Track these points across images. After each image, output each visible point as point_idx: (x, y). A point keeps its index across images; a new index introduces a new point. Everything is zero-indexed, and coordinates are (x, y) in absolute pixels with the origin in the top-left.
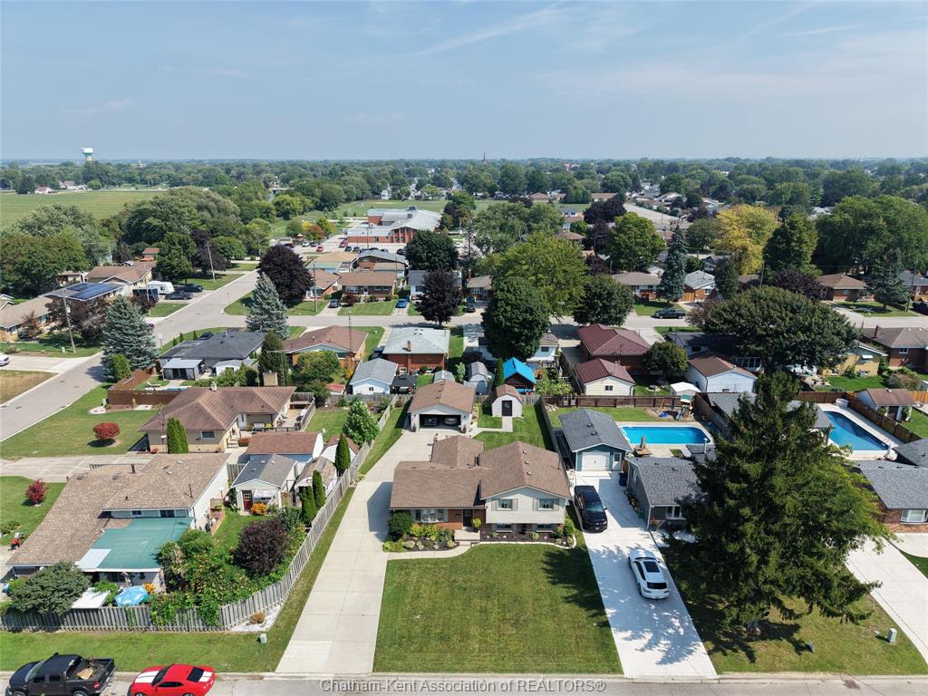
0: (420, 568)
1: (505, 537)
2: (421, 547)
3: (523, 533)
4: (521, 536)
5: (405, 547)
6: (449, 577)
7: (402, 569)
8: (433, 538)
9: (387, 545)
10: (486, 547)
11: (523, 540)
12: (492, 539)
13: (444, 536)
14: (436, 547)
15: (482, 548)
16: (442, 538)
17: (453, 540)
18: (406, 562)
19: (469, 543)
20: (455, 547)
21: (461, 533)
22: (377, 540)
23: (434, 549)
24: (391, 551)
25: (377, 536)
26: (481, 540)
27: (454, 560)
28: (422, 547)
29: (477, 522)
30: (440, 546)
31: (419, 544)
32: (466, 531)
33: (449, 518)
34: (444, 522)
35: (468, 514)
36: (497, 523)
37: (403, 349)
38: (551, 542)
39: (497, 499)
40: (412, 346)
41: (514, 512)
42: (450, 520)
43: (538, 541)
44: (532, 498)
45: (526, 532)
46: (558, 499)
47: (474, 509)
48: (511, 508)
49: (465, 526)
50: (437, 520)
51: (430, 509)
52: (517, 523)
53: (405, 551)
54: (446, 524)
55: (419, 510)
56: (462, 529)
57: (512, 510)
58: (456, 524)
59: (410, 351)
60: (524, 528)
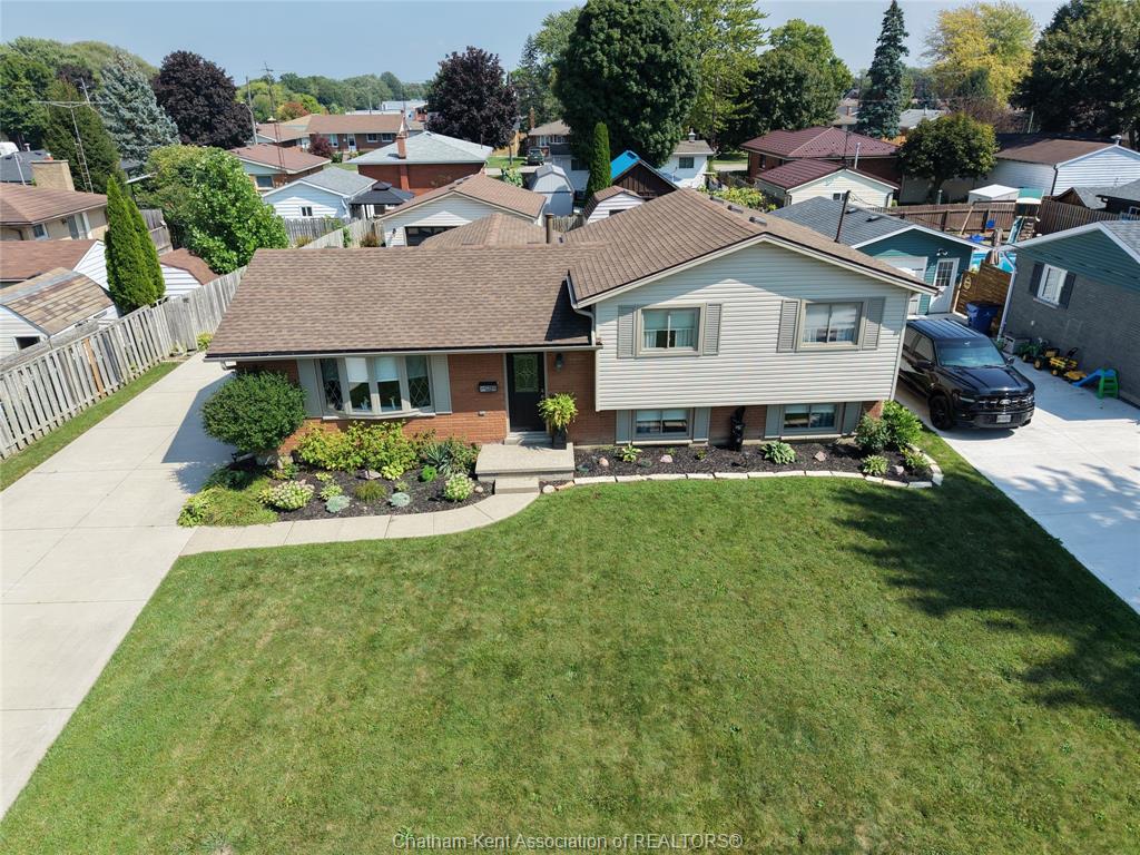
0: (308, 579)
1: (667, 459)
2: (337, 499)
3: (733, 444)
4: (726, 454)
5: (272, 506)
6: (440, 616)
7: (226, 587)
8: (393, 471)
9: (200, 500)
10: (598, 494)
11: (735, 466)
12: (619, 464)
13: (437, 464)
14: (401, 499)
15: (581, 499)
16: (429, 472)
17: (474, 476)
19: (534, 482)
20: (476, 497)
21: (504, 452)
24: (210, 522)
26: (577, 473)
27: (464, 545)
28: (344, 502)
29: (561, 407)
30: (418, 496)
31: (333, 491)
32: (523, 444)
33: (454, 398)
34: (434, 414)
35: (526, 373)
36: (636, 410)
37: (390, 155)
38: (846, 470)
39: (638, 307)
40: (407, 150)
41: (704, 361)
42: (459, 405)
43: (794, 469)
44: (782, 298)
45: (744, 442)
46: (883, 300)
47: (549, 353)
48: (691, 345)
49: (515, 426)
50: (406, 404)
51: (371, 355)
52: (713, 408)
53: (265, 521)
54: (444, 419)
55: (333, 361)
56: (508, 438)
57: (696, 353)
58: (481, 421)
59: (404, 158)
60: (739, 427)
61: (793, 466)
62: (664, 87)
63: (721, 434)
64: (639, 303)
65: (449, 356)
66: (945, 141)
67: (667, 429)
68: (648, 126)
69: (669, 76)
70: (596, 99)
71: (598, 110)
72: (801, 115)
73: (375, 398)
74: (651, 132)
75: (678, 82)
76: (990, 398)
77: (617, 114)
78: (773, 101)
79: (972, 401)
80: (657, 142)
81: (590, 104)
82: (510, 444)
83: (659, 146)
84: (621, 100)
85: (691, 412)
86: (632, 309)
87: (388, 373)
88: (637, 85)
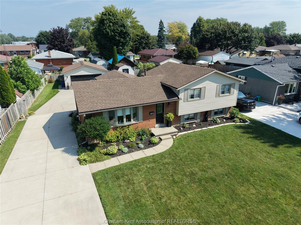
1: (194, 126)
2: (126, 150)
5: (107, 154)
7: (118, 178)
8: (133, 139)
9: (83, 156)
10: (188, 136)
11: (209, 125)
12: (185, 129)
13: (142, 135)
14: (141, 146)
15: (183, 138)
16: (143, 138)
17: (154, 137)
18: (118, 168)
19: (170, 136)
20: (159, 142)
21: (157, 130)
22: (66, 155)
23: (139, 148)
24: (91, 162)
25: (66, 151)
26: (178, 132)
27: (170, 153)
29: (170, 116)
30: (144, 144)
31: (122, 147)
32: (160, 127)
33: (143, 117)
34: (138, 122)
35: (159, 109)
36: (184, 115)
37: (45, 56)
38: (231, 122)
39: (189, 89)
40: (51, 55)
41: (202, 101)
42: (144, 119)
43: (221, 124)
44: (217, 84)
45: (209, 119)
46: (235, 83)
47: (166, 103)
48: (199, 97)
49: (157, 123)
50: (132, 120)
51: (123, 108)
52: (201, 112)
53: (108, 159)
54: (140, 124)
55: (114, 111)
56: (156, 126)
57: (200, 99)
58: (150, 122)
59: (51, 57)
60: (207, 116)
61: (221, 123)
62: (125, 38)
63: (202, 118)
64: (189, 88)
65: (143, 106)
66: (188, 51)
67: (191, 119)
68: (121, 48)
69: (126, 35)
70: (107, 41)
71: (108, 44)
72: (149, 46)
73: (125, 119)
74: (122, 49)
75: (128, 37)
76: (250, 103)
77: (113, 45)
78: (142, 42)
79: (246, 104)
80: (124, 52)
81: (106, 42)
82: (156, 127)
83: (124, 53)
84: (114, 41)
85: (196, 114)
86: (187, 89)
87: (128, 113)
88: (118, 38)
